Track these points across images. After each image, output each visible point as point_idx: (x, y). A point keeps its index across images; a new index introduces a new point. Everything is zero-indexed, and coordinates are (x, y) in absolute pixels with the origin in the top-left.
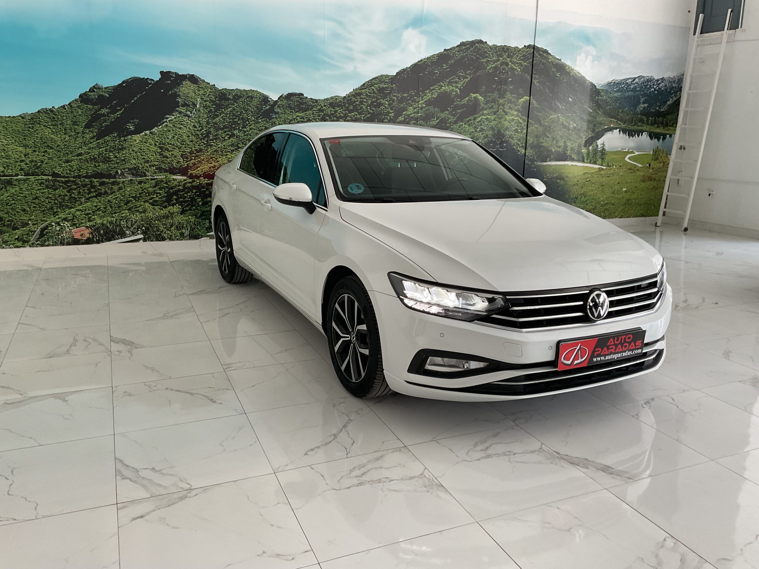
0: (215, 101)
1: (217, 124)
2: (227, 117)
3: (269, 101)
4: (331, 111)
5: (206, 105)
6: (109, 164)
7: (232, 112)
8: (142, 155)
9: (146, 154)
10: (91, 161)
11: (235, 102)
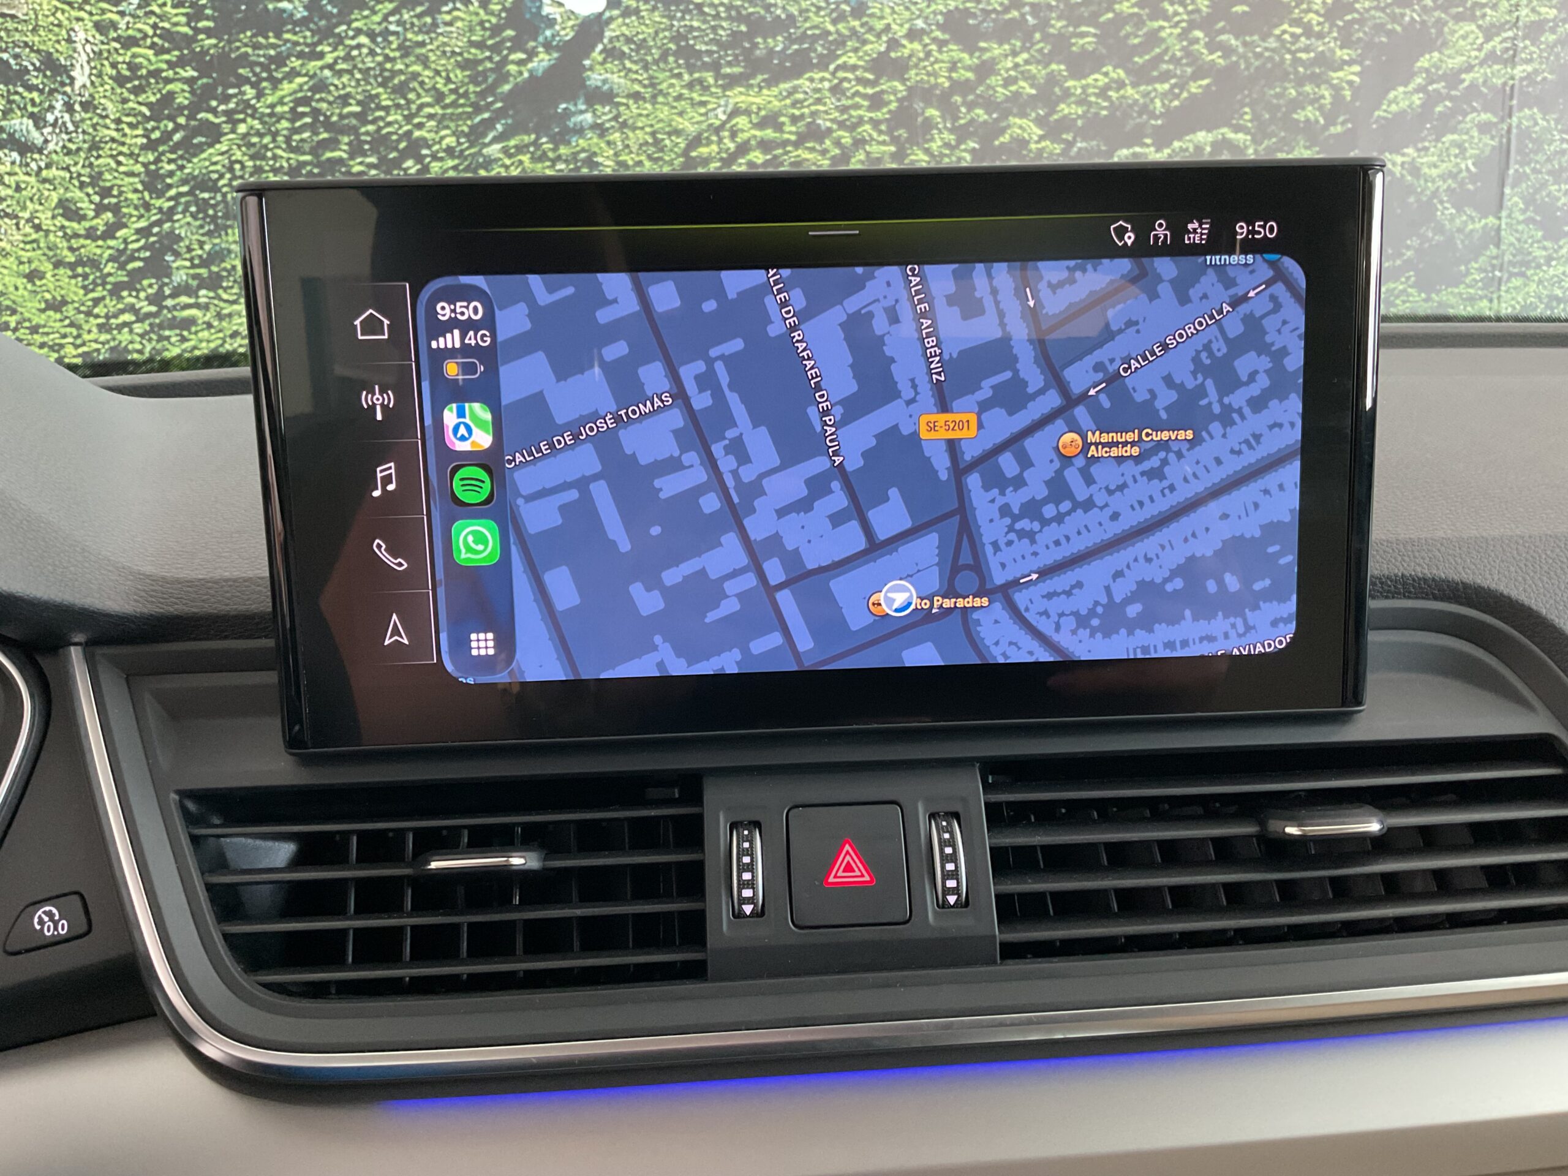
0: (189, 40)
1: (215, 189)
2: (275, 135)
3: (551, 22)
4: (953, 66)
5: (133, 67)
7: (305, 101)
11: (325, 34)
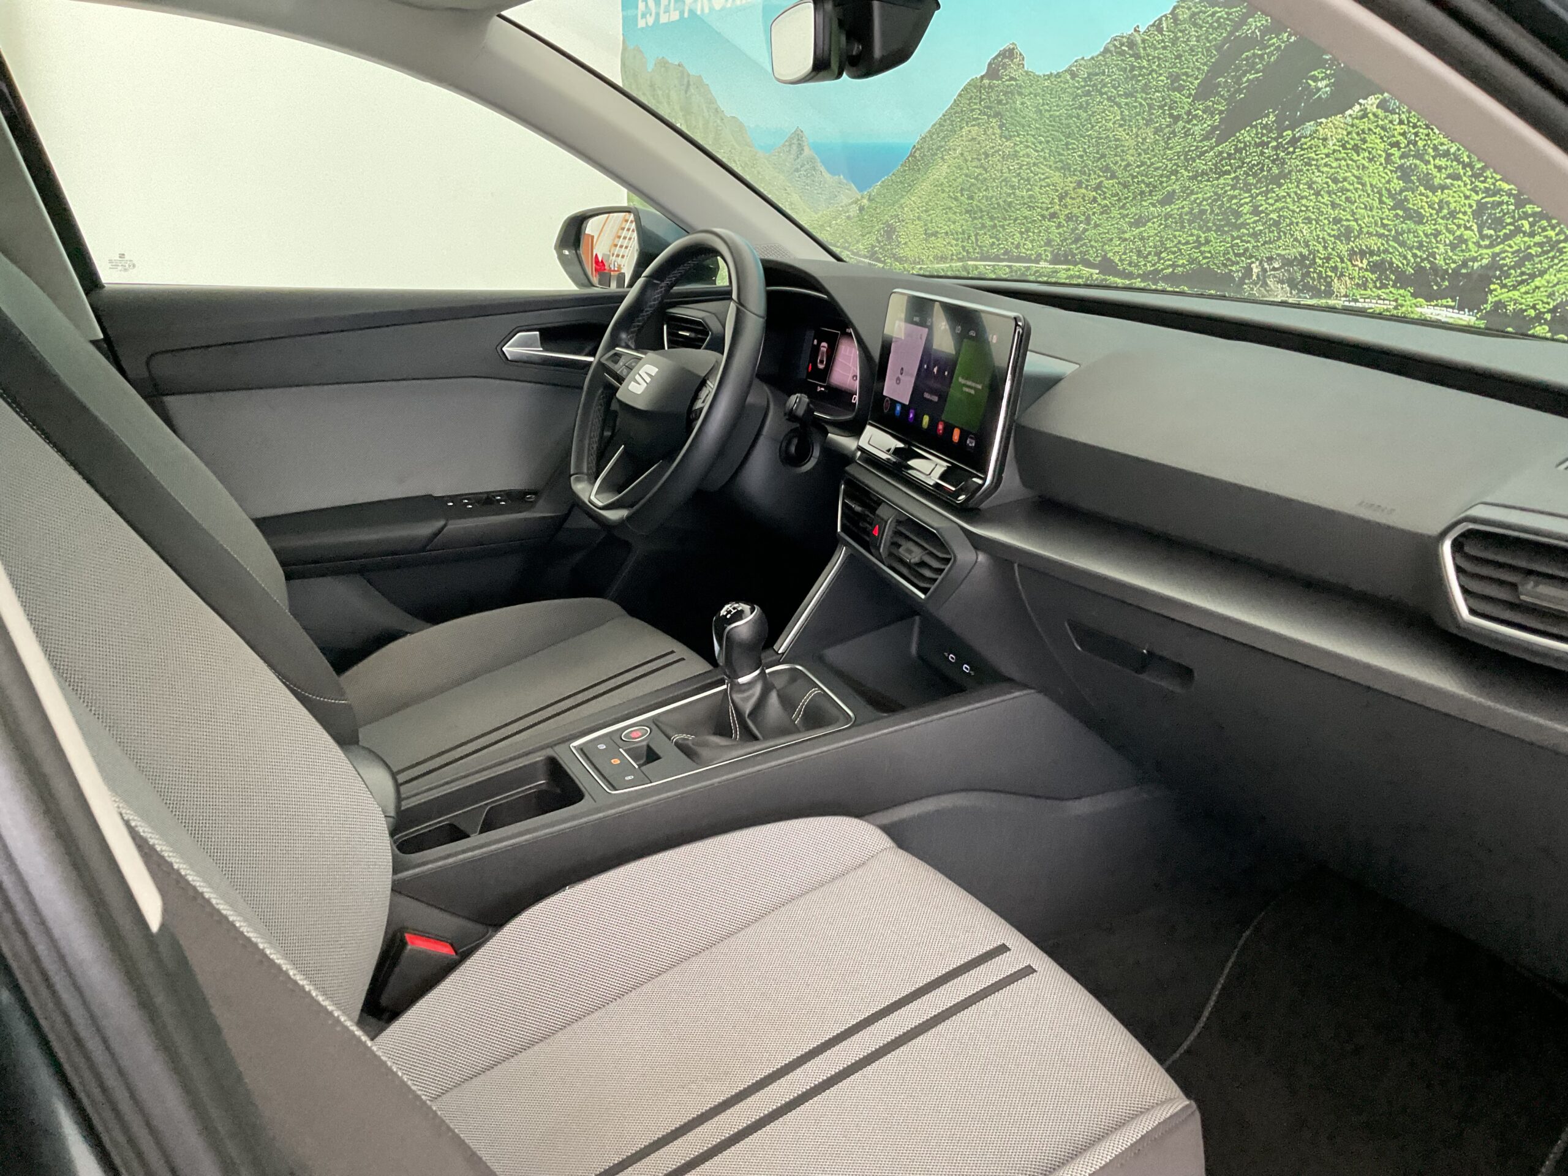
6: (1232, 236)
8: (1334, 205)
9: (1348, 199)
10: (1190, 225)
